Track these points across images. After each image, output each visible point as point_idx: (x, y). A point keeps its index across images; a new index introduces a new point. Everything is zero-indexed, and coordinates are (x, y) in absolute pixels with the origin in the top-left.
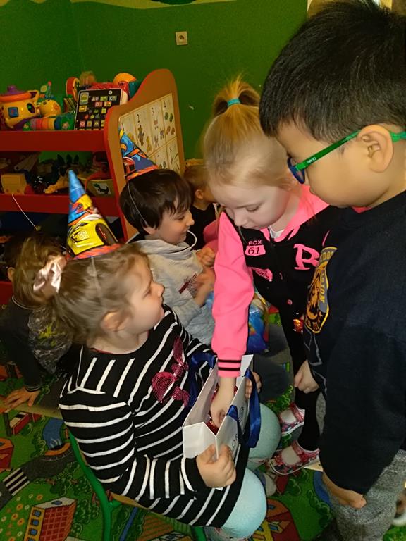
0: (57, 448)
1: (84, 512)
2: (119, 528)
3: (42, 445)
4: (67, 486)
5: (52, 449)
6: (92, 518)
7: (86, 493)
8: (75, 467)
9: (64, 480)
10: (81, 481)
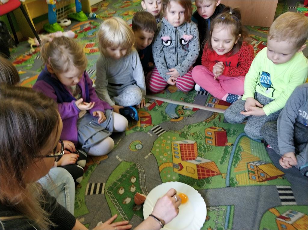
0: (176, 118)
1: (203, 147)
2: (226, 156)
3: (167, 117)
4: (189, 135)
5: (173, 119)
6: (208, 150)
7: (201, 139)
8: (190, 127)
9: (185, 133)
10: (196, 134)
